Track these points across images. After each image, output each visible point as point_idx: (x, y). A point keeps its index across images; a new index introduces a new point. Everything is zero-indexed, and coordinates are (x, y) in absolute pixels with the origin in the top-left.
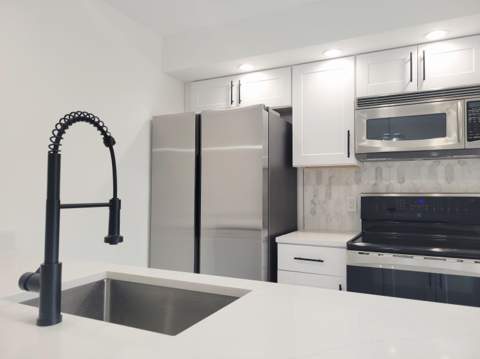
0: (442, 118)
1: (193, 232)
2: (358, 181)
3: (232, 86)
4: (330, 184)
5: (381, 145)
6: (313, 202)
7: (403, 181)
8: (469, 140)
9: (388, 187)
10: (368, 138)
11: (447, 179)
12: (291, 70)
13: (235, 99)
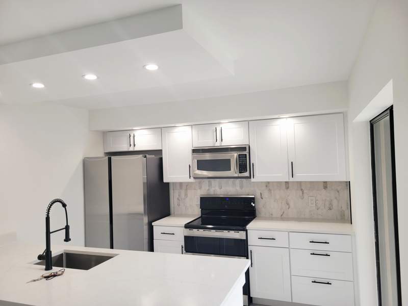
0: (228, 161)
1: (108, 222)
2: (200, 188)
3: (130, 136)
4: (186, 190)
6: (178, 199)
7: (221, 188)
8: (240, 173)
10: (198, 169)
11: (240, 187)
12: (161, 130)
13: (132, 143)
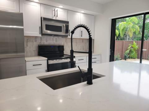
5: (49, 32)
7: (47, 41)
8: (66, 33)
9: (43, 43)
10: (46, 30)
11: (56, 41)
